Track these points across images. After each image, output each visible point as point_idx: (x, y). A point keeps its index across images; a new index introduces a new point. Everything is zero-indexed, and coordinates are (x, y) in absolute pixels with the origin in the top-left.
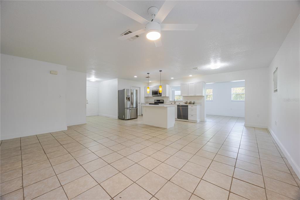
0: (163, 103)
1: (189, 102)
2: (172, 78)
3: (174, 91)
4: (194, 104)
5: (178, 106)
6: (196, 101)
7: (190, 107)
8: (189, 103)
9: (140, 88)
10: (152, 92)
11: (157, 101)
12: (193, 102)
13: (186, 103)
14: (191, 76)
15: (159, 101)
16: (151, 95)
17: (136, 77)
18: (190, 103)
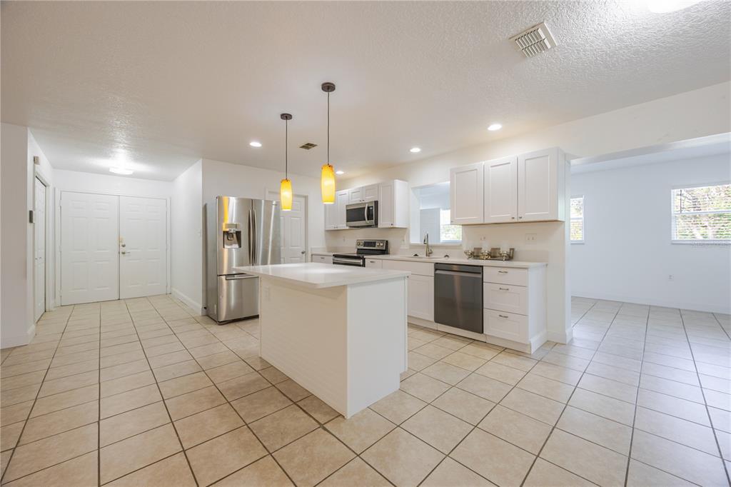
0: (384, 252)
1: (486, 249)
2: (416, 150)
3: (439, 209)
4: (510, 257)
5: (438, 266)
6: (521, 246)
7: (492, 273)
8: (489, 254)
9: (306, 197)
10: (347, 210)
11: (367, 244)
12: (505, 250)
13: (475, 254)
14: (495, 127)
15: (372, 243)
16: (343, 224)
17: (256, 144)
18: (493, 255)
